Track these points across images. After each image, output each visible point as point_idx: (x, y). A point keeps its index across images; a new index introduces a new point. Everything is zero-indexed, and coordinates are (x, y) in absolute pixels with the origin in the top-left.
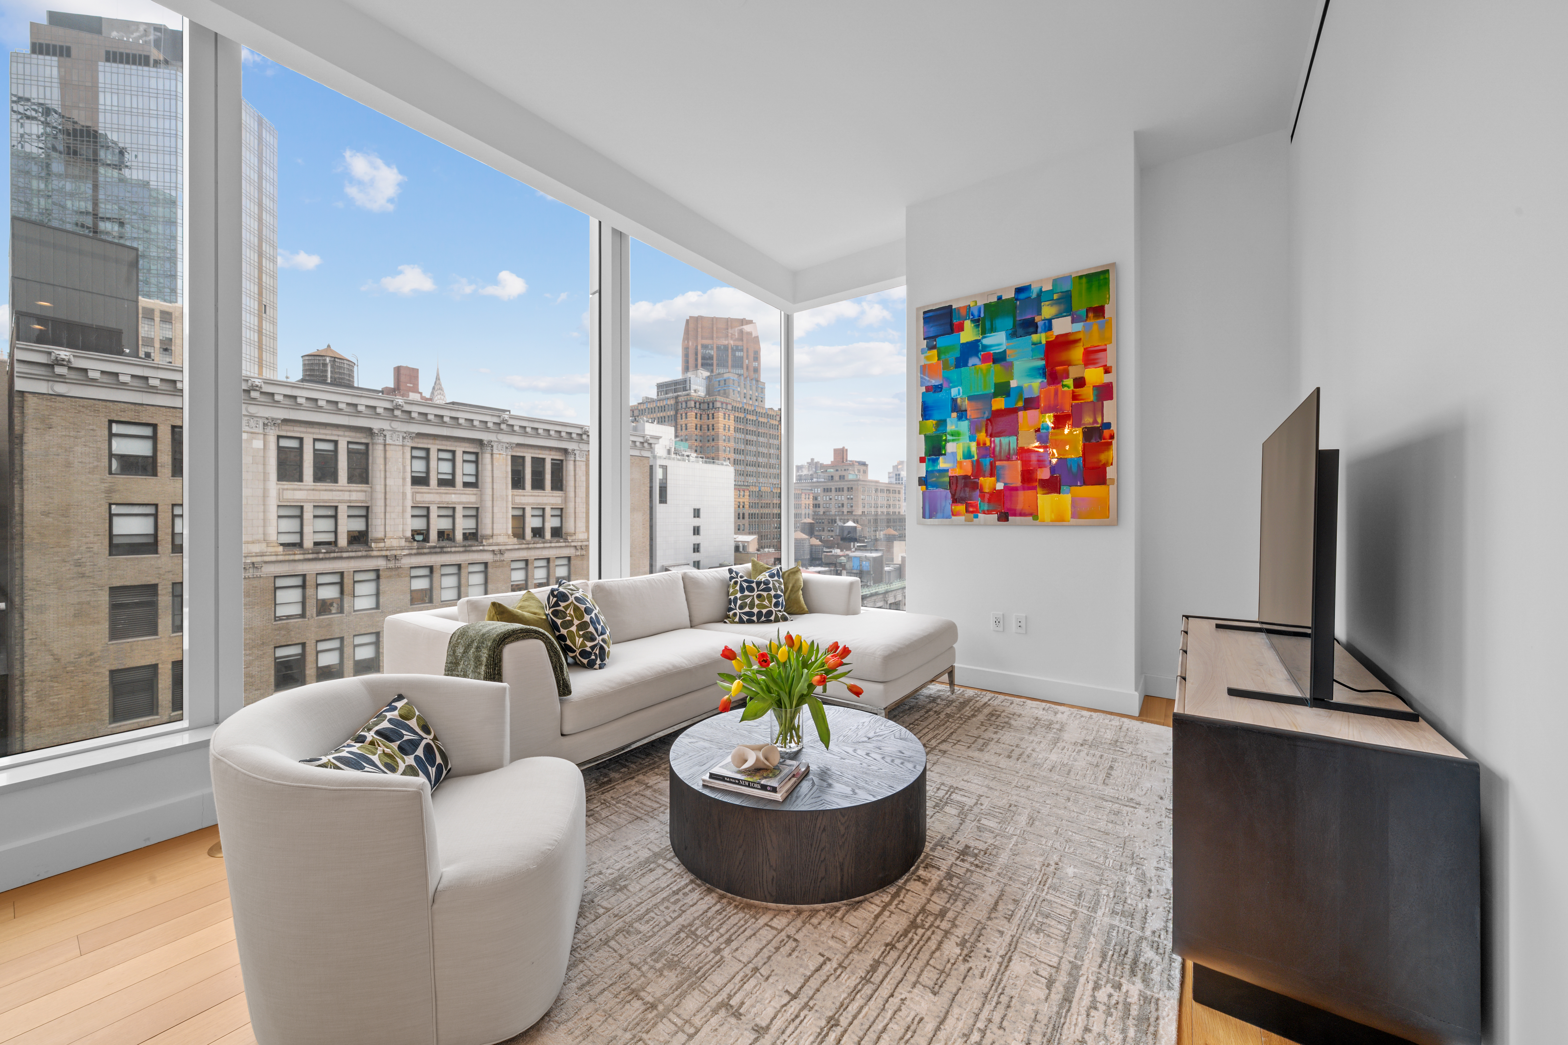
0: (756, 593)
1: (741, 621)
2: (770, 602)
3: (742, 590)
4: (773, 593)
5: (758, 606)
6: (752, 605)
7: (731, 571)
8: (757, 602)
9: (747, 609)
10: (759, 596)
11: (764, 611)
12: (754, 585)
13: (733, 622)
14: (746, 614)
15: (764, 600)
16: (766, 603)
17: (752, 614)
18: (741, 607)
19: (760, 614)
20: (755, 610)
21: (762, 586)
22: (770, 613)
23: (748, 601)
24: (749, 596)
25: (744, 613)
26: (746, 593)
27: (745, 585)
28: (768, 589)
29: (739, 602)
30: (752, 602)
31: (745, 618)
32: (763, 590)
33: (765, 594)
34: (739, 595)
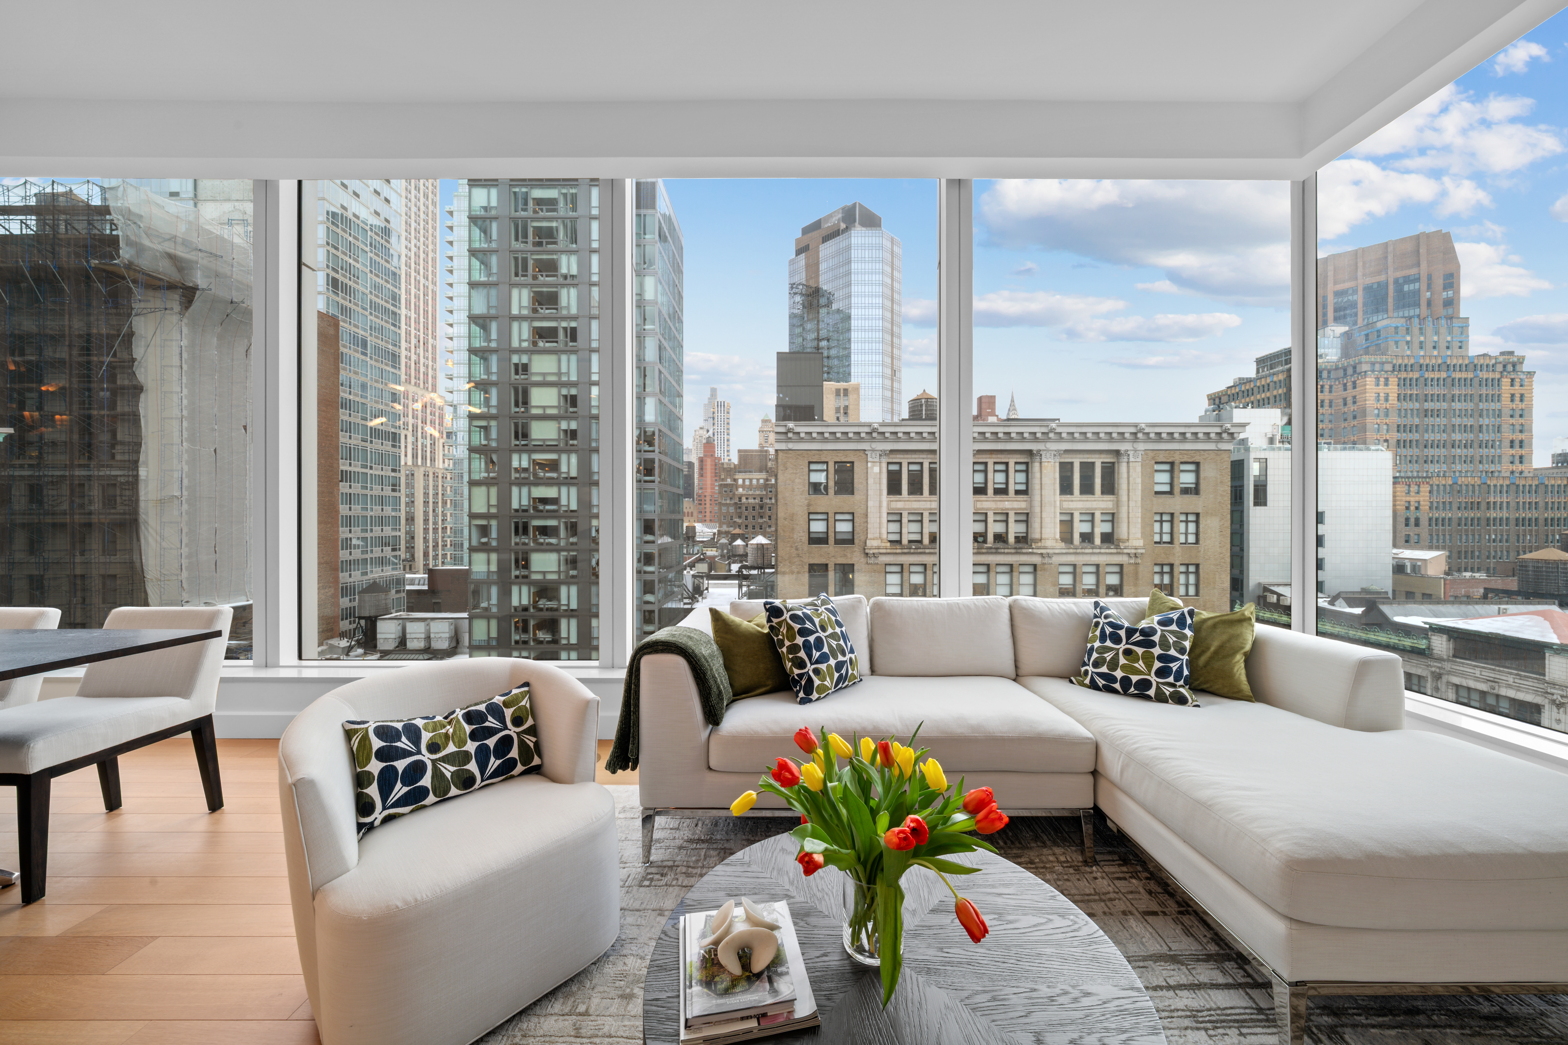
0: (1122, 646)
1: (1094, 686)
2: (1149, 666)
3: (1103, 638)
4: (1157, 651)
5: (1124, 668)
6: (1114, 665)
7: (1096, 604)
8: (1122, 661)
9: (1104, 669)
10: (1128, 653)
11: (1136, 678)
12: (1122, 633)
13: (1082, 684)
14: (1102, 675)
15: (1137, 661)
16: (1140, 665)
17: (1114, 679)
18: (1096, 664)
19: (1126, 682)
20: (1119, 674)
21: (1137, 637)
22: (1145, 685)
23: (1108, 656)
24: (1111, 649)
26: (1108, 643)
27: (1108, 630)
28: (1148, 644)
29: (1095, 655)
30: (1115, 659)
31: (1101, 682)
32: (1137, 644)
33: (1140, 651)
34: (1097, 644)
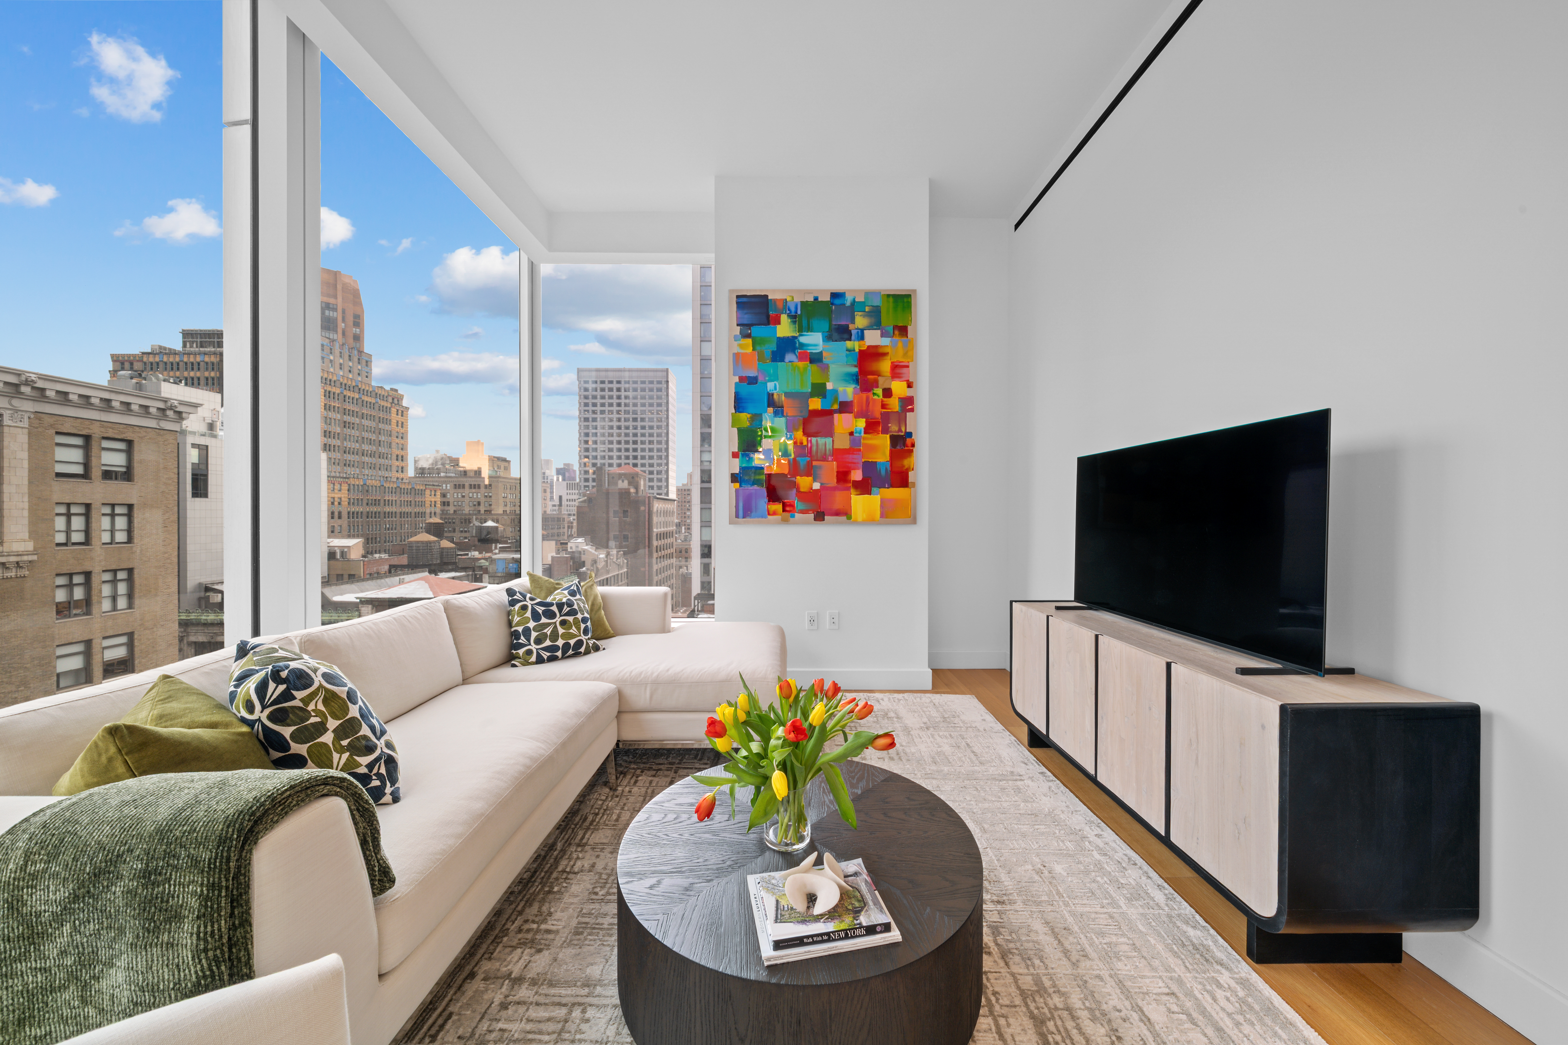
0: (558, 619)
1: (540, 660)
2: (579, 629)
3: (536, 616)
4: (580, 616)
5: (564, 636)
6: (554, 636)
7: (510, 592)
8: (561, 631)
9: (548, 643)
10: (563, 623)
11: (572, 642)
12: (554, 608)
13: (526, 663)
14: (545, 649)
15: (571, 628)
16: (574, 630)
17: (556, 648)
18: (538, 641)
19: (566, 646)
20: (560, 643)
21: (566, 609)
22: (579, 643)
23: (548, 631)
24: (549, 624)
25: (544, 649)
26: (544, 620)
27: (540, 609)
28: (573, 612)
29: (534, 635)
30: (555, 631)
31: (545, 655)
32: (567, 614)
33: (570, 619)
34: (532, 624)
